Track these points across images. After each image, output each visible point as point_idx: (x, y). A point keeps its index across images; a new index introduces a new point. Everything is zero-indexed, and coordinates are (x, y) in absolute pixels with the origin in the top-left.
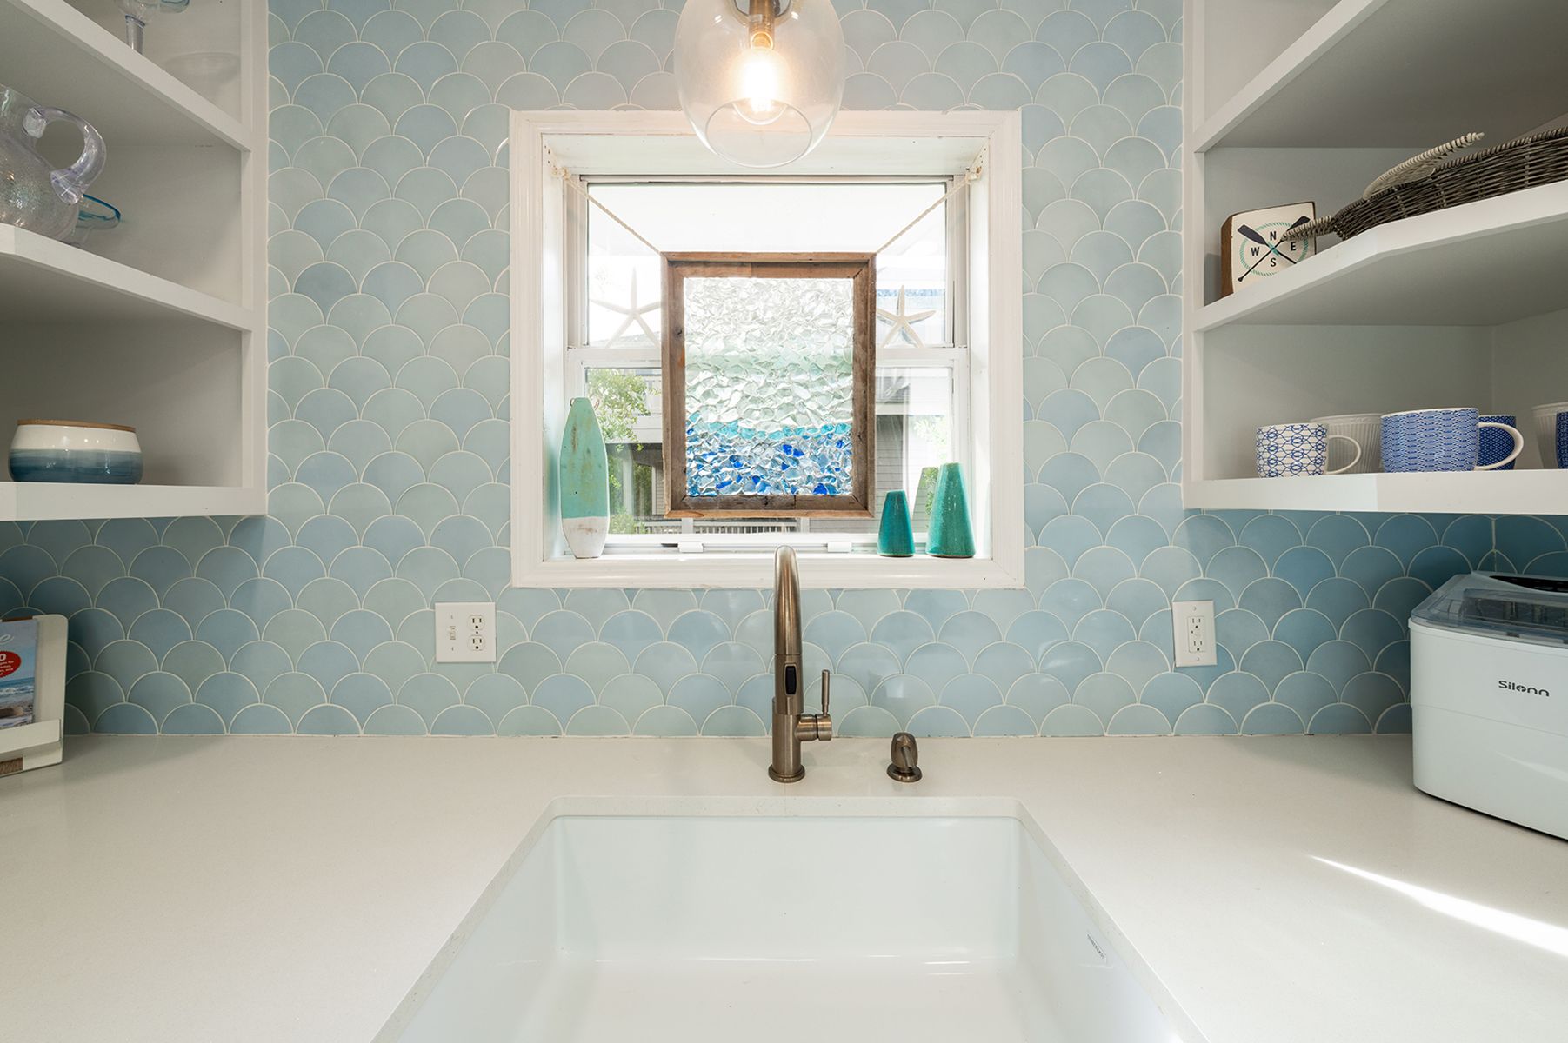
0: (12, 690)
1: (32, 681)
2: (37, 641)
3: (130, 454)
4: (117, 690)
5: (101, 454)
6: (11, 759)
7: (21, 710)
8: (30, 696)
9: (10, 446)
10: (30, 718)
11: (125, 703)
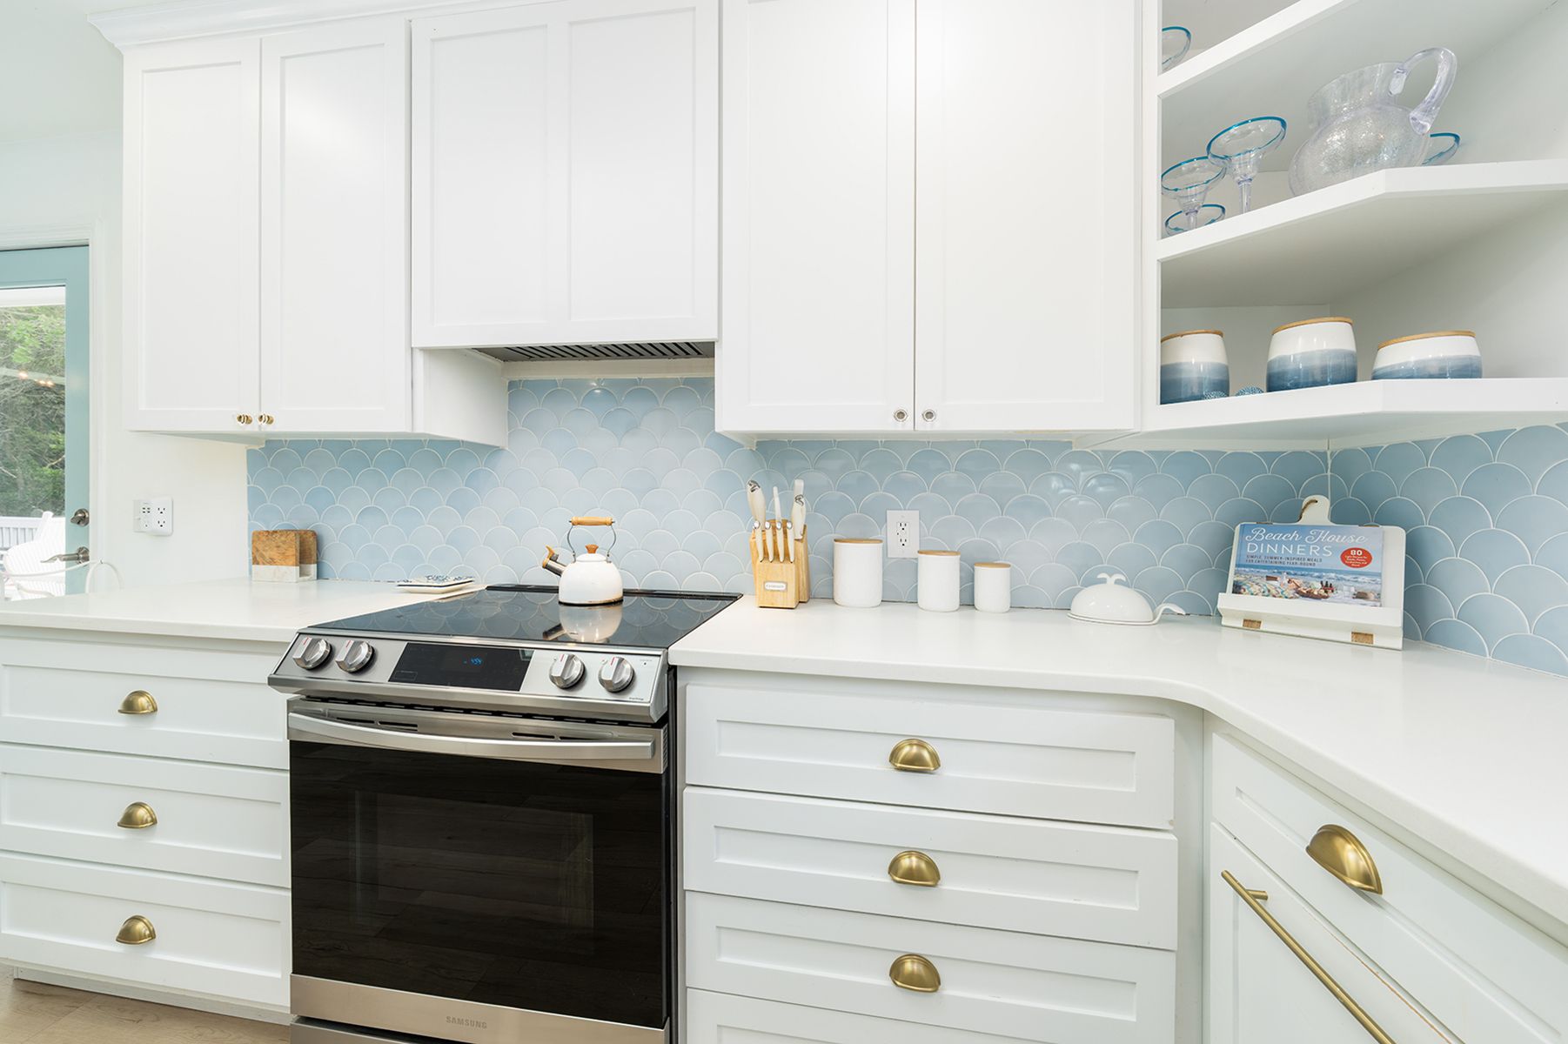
0: (1367, 579)
1: (1379, 575)
2: (1383, 546)
3: (1470, 358)
4: (1446, 606)
5: (1443, 360)
6: (1365, 632)
7: (1372, 596)
8: (1378, 587)
9: (1373, 365)
10: (1378, 604)
11: (1454, 619)
